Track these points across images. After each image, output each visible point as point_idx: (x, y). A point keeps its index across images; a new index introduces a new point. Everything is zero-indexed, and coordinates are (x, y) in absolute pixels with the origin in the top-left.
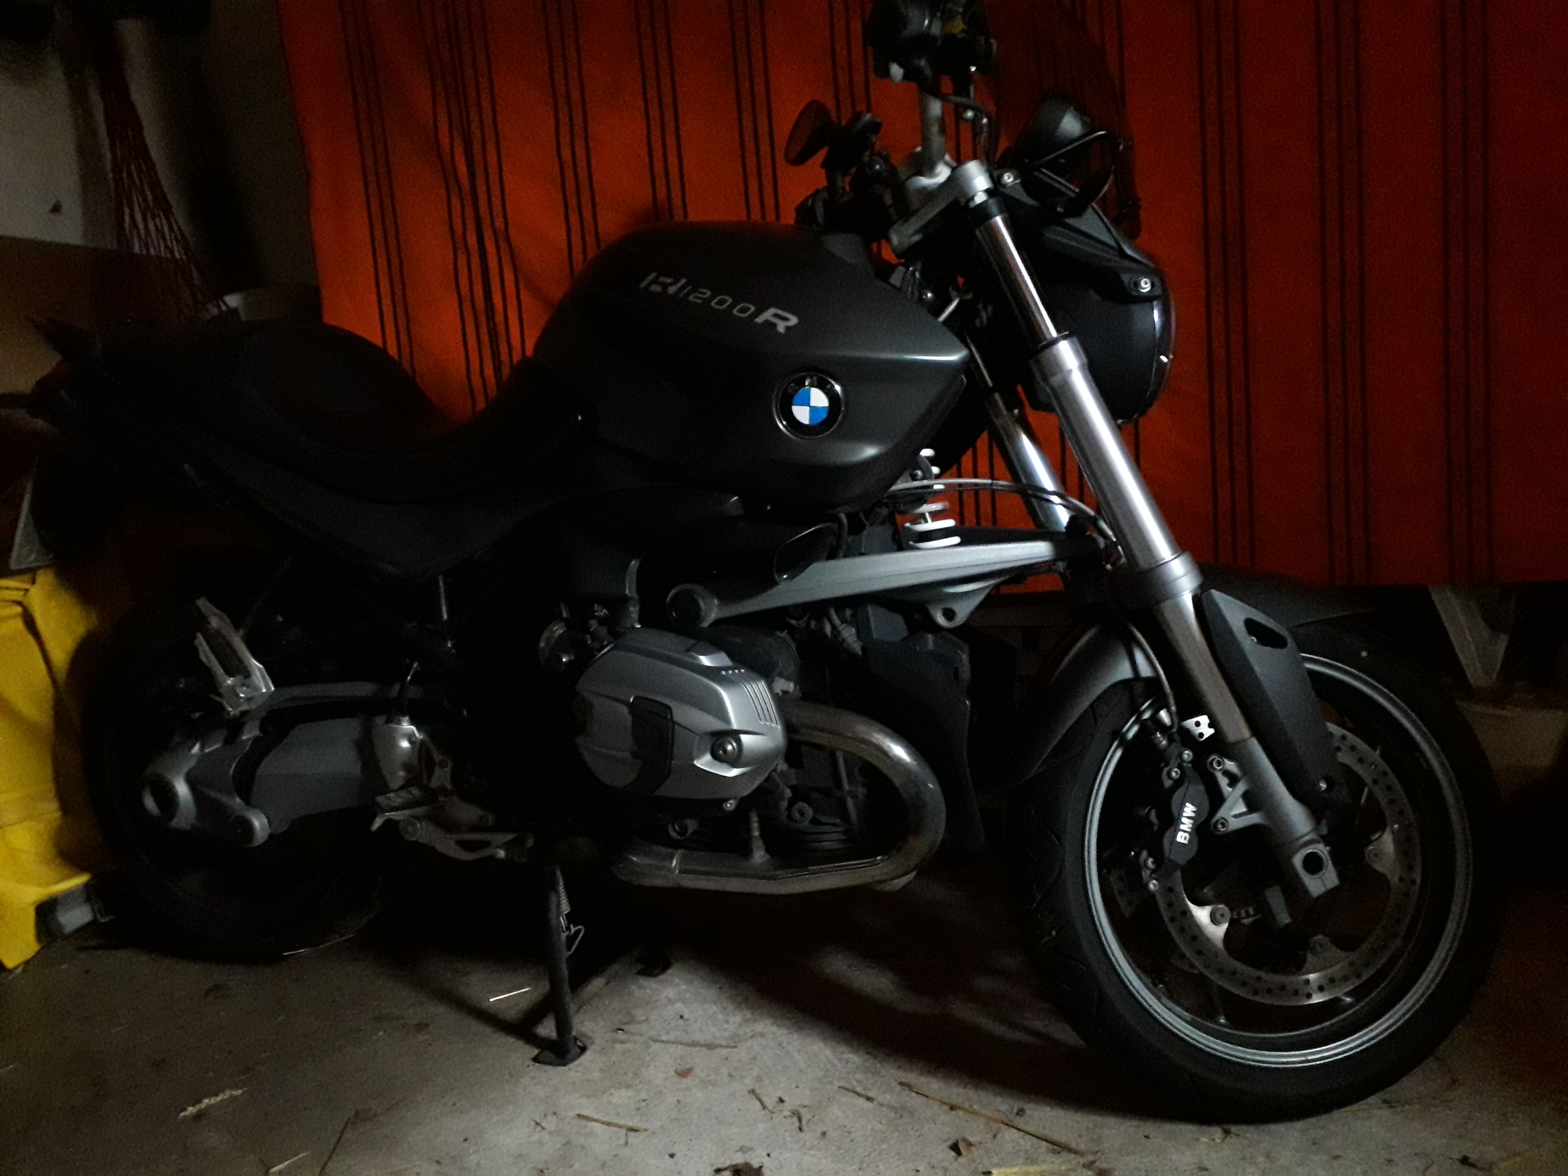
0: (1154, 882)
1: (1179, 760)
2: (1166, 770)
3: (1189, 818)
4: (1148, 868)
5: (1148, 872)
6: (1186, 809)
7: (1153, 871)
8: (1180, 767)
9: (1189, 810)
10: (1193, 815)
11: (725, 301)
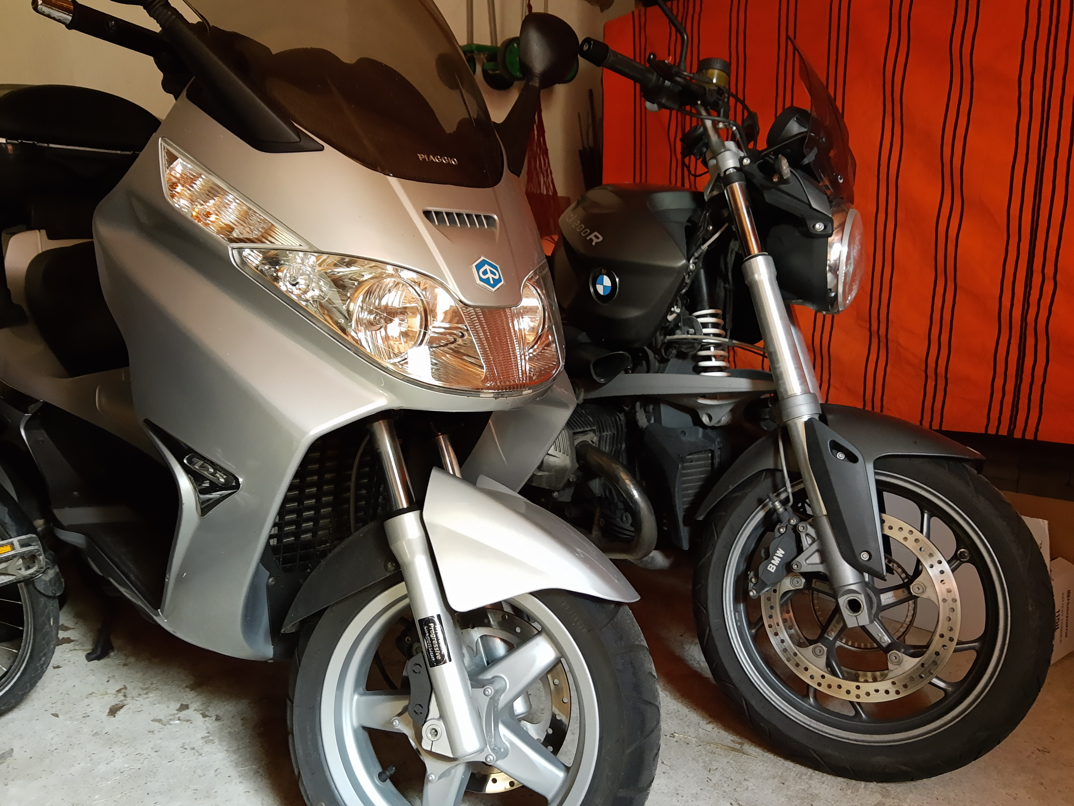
0: (755, 592)
1: (787, 523)
2: (778, 526)
3: (779, 557)
4: (752, 583)
5: (752, 585)
6: (778, 551)
7: (755, 584)
8: (786, 527)
9: (780, 553)
10: (781, 556)
11: (582, 227)
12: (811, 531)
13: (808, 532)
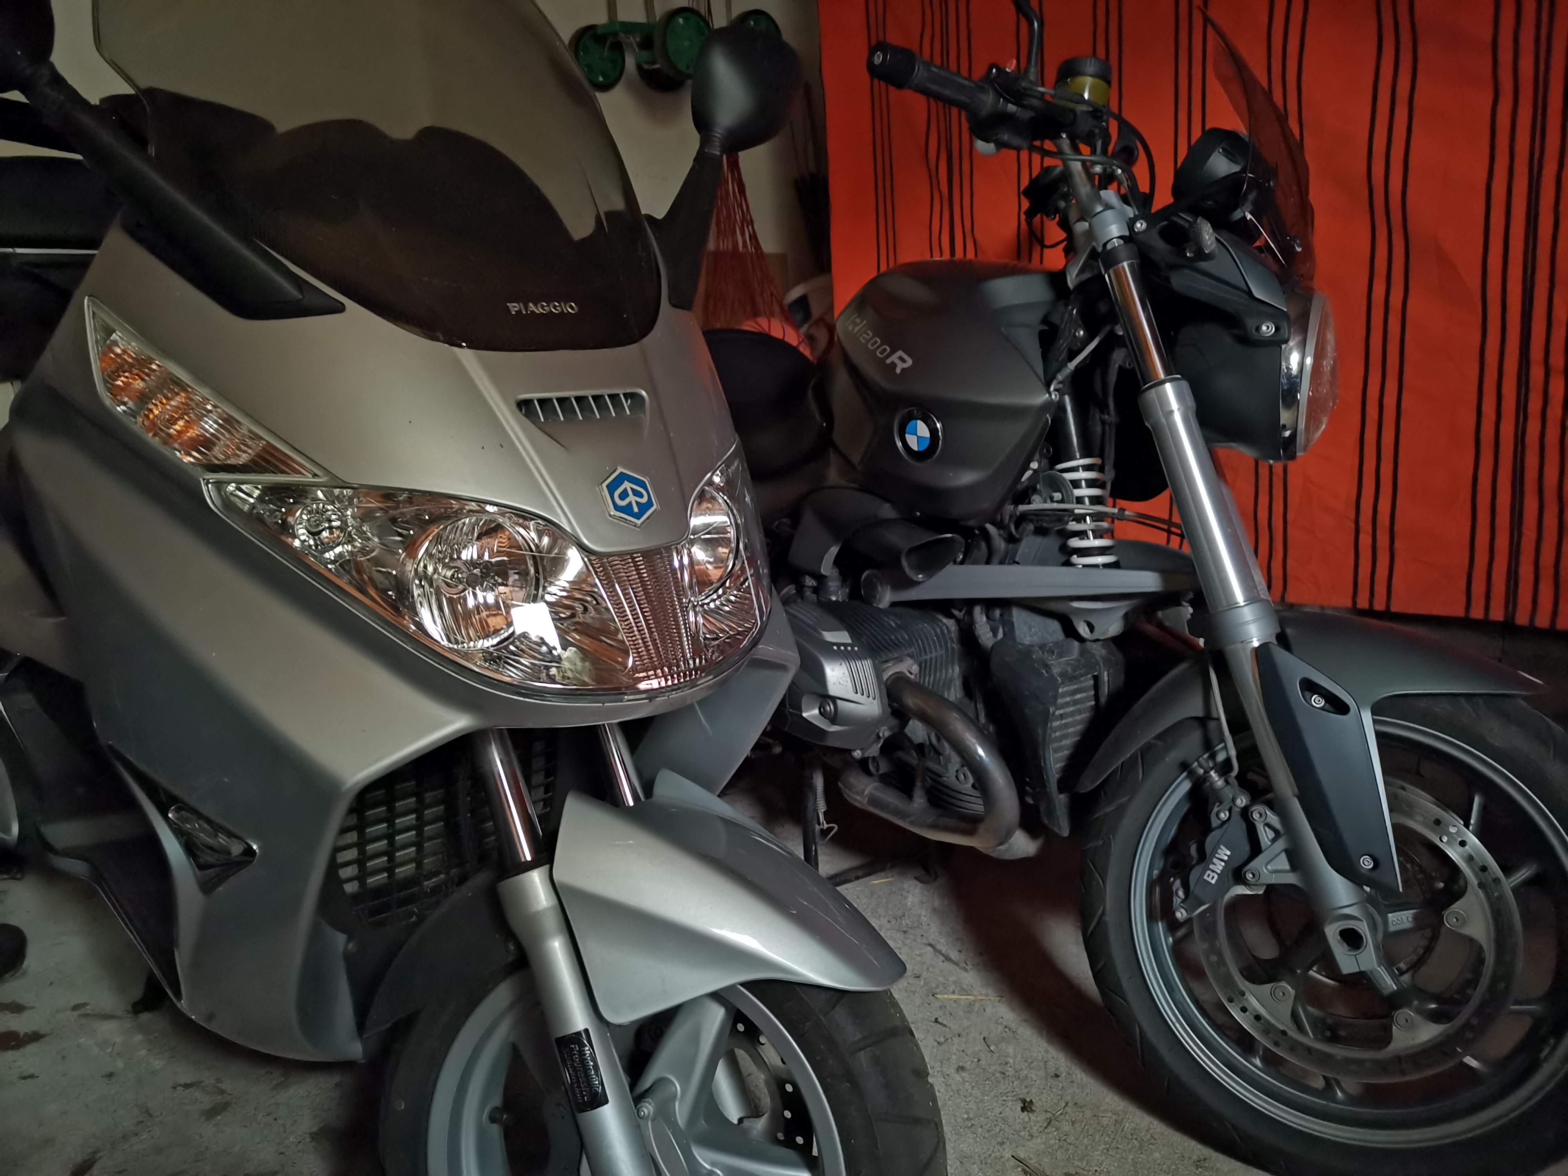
0: (1183, 911)
1: (1232, 804)
2: (1216, 809)
3: (1222, 860)
4: (1178, 897)
5: (1179, 900)
6: (1219, 851)
7: (1183, 901)
8: (1230, 811)
9: (1224, 853)
10: (1226, 858)
11: (876, 342)
12: (1274, 819)
13: (1268, 820)
